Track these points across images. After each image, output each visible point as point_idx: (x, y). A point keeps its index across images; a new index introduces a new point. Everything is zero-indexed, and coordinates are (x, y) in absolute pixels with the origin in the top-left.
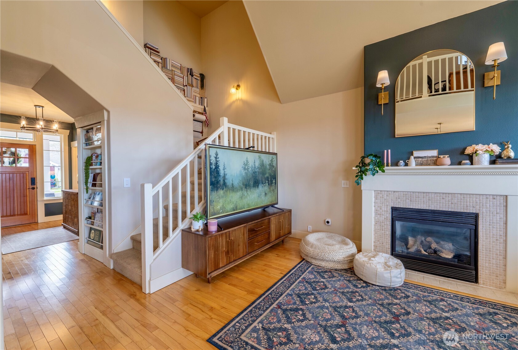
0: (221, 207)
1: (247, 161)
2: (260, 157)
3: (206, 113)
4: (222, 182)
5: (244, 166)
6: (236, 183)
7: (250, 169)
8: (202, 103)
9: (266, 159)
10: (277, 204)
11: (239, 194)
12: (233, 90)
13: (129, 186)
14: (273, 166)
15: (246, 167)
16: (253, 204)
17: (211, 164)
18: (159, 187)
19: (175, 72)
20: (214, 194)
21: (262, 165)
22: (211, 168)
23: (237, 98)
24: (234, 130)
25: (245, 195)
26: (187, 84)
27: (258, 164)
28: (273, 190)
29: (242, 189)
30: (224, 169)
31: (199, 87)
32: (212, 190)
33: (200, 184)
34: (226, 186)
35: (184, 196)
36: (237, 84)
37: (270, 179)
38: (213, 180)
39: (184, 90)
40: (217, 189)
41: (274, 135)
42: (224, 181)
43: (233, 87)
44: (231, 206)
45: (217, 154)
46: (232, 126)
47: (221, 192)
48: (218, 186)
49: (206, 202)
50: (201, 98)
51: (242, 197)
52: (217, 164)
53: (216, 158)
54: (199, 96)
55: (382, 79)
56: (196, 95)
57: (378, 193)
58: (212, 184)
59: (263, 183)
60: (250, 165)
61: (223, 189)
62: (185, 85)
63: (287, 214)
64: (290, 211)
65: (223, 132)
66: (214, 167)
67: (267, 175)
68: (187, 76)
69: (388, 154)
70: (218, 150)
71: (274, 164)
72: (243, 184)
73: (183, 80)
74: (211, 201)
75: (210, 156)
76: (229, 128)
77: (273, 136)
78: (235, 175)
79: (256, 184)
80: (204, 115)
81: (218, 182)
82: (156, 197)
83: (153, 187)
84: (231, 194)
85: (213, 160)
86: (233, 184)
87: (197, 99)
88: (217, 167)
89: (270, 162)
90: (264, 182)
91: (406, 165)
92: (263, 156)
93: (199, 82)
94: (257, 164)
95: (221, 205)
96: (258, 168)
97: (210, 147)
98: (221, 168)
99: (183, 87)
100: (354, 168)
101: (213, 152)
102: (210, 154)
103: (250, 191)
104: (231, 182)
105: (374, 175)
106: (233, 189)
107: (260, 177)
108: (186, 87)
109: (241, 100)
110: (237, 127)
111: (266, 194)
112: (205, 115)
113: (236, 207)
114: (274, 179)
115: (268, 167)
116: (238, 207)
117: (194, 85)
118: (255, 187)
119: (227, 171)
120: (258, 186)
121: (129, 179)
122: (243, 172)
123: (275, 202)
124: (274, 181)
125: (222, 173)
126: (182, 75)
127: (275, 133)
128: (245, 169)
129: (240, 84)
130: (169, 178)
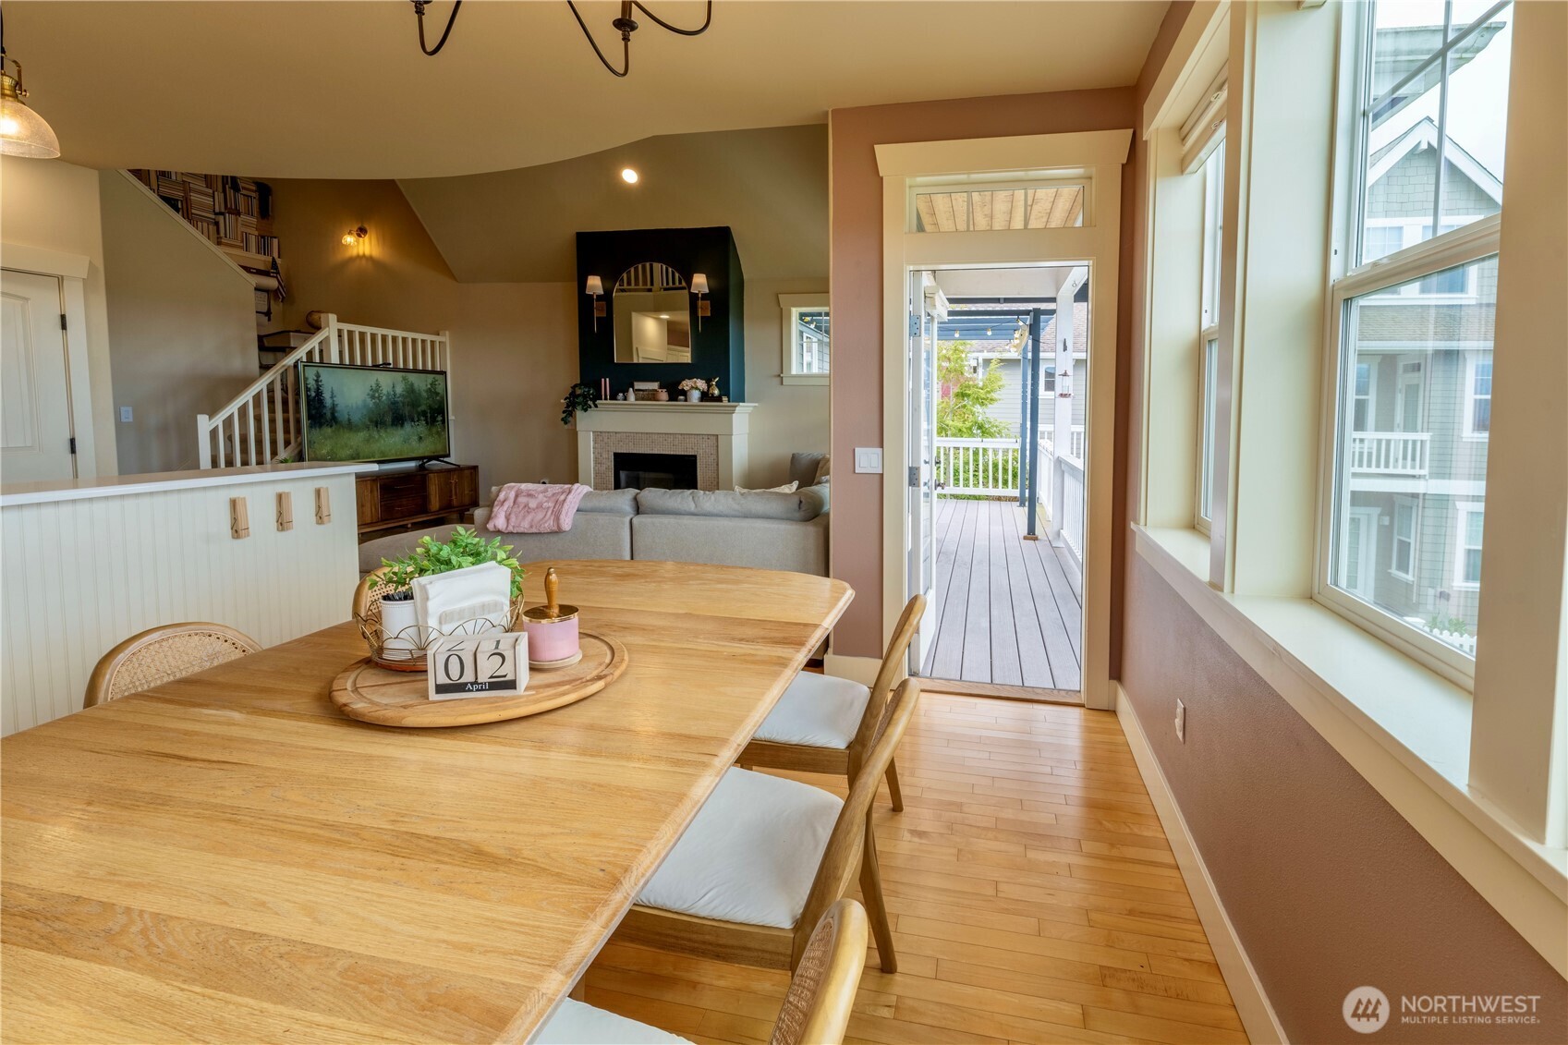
0: (328, 452)
1: (377, 385)
2: (404, 379)
3: (278, 273)
4: (329, 415)
5: (371, 393)
6: (356, 418)
7: (384, 398)
8: (264, 248)
9: (421, 383)
10: (448, 456)
11: (362, 435)
12: (349, 239)
13: (131, 420)
14: (437, 394)
15: (377, 395)
16: (393, 451)
17: (308, 390)
18: (219, 420)
19: (191, 185)
20: (316, 432)
21: (411, 390)
22: (308, 396)
23: (361, 253)
24: (350, 333)
25: (374, 437)
26: (223, 210)
27: (401, 390)
28: (438, 433)
29: (368, 428)
30: (332, 397)
31: (255, 214)
32: (311, 427)
33: (286, 421)
34: (336, 423)
35: (244, 440)
36: (360, 225)
37: (429, 415)
38: (314, 412)
39: (217, 224)
40: (321, 425)
41: (445, 335)
42: (333, 414)
43: (350, 233)
44: (348, 452)
45: (318, 376)
46: (346, 327)
47: (328, 430)
48: (323, 421)
49: (301, 444)
50: (263, 237)
51: (368, 441)
52: (318, 389)
53: (317, 381)
54: (256, 233)
55: (594, 287)
56: (248, 231)
57: (598, 434)
58: (310, 417)
59: (413, 420)
60: (385, 392)
61: (331, 426)
62: (217, 210)
63: (467, 472)
64: (475, 468)
65: (327, 339)
66: (313, 394)
67: (423, 408)
68: (224, 191)
69: (606, 383)
70: (321, 370)
71: (440, 389)
72: (371, 421)
73: (214, 201)
74: (309, 442)
75: (306, 379)
76: (340, 331)
77: (445, 338)
78: (354, 405)
79: (399, 420)
80: (273, 277)
81: (322, 416)
82: (214, 433)
83: (210, 420)
84: (347, 435)
85: (312, 383)
86: (349, 420)
87: (253, 240)
88: (319, 393)
89: (429, 386)
90: (416, 419)
91: (625, 399)
92: (412, 378)
93: (255, 202)
94: (399, 390)
95: (328, 448)
96: (401, 395)
97: (304, 366)
98: (326, 395)
99: (213, 216)
100: (562, 401)
101: (311, 373)
102: (306, 375)
103: (386, 431)
104: (347, 416)
105: (586, 410)
106: (350, 426)
107: (406, 411)
108: (221, 218)
109: (370, 259)
110: (357, 329)
111: (421, 438)
112: (277, 277)
113: (358, 454)
114: (439, 414)
115: (424, 394)
116: (361, 455)
117: (242, 209)
118: (396, 425)
119: (337, 400)
120: (402, 425)
121: (130, 409)
122: (371, 403)
123: (442, 453)
124: (440, 418)
125: (328, 402)
126: (211, 191)
127: (447, 333)
128: (373, 397)
129: (366, 226)
130: (233, 408)
